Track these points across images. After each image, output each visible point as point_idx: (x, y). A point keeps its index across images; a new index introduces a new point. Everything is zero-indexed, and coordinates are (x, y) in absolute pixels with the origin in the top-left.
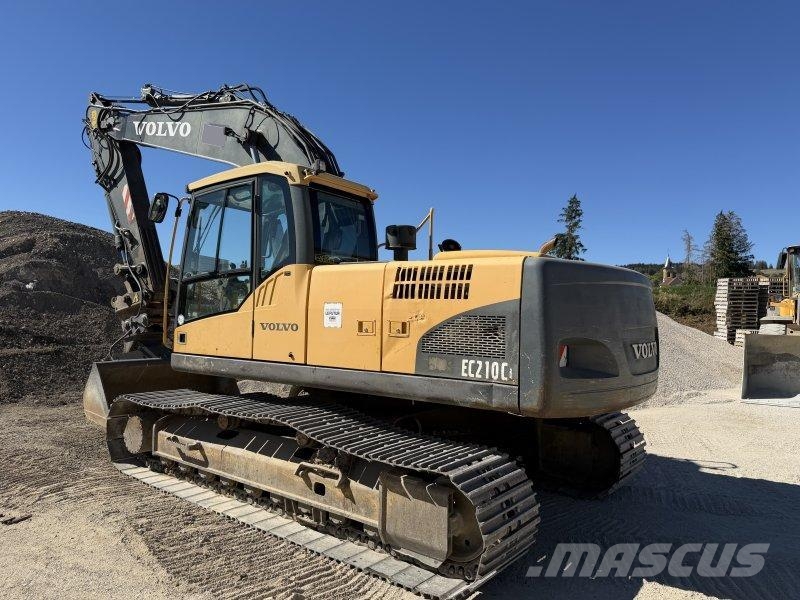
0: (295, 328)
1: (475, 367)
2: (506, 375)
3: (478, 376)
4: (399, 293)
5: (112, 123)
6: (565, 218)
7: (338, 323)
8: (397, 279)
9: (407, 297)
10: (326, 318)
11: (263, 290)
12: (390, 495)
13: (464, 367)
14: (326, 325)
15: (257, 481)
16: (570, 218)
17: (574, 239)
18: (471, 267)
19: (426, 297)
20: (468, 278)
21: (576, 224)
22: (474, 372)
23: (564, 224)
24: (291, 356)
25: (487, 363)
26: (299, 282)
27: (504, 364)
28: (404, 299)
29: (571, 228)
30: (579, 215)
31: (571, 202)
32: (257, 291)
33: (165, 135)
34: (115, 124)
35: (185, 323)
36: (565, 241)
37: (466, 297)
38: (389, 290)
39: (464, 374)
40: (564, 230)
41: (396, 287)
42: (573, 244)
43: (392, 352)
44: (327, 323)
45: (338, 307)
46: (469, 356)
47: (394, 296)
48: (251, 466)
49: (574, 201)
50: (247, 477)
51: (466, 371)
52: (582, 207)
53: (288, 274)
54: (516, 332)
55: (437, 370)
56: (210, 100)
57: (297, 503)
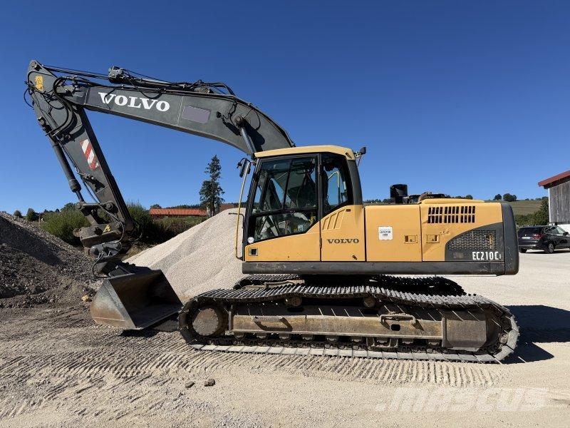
0: (356, 241)
1: (480, 255)
2: (498, 257)
3: (482, 259)
4: (431, 220)
5: (72, 91)
6: (209, 170)
7: (390, 237)
8: (429, 213)
9: (437, 222)
10: (381, 235)
11: (328, 220)
12: (449, 322)
13: (474, 256)
14: (380, 239)
15: (342, 332)
16: (213, 171)
17: (216, 184)
18: (474, 207)
19: (449, 222)
20: (474, 212)
21: (217, 175)
22: (480, 257)
23: (209, 174)
24: (354, 257)
25: (487, 253)
26: (357, 215)
27: (496, 253)
28: (435, 224)
29: (214, 177)
30: (219, 169)
31: (213, 160)
32: (322, 220)
33: (139, 107)
34: (74, 91)
35: (255, 242)
36: (210, 186)
37: (473, 221)
38: (425, 218)
39: (474, 259)
40: (209, 179)
41: (429, 217)
42: (216, 189)
43: (429, 251)
44: (381, 237)
45: (390, 228)
46: (476, 251)
47: (429, 222)
48: (335, 323)
49: (215, 160)
50: (333, 331)
51: (475, 257)
52: (221, 164)
53: (349, 210)
54: (502, 237)
55: (459, 259)
56: (186, 89)
57: (375, 338)
